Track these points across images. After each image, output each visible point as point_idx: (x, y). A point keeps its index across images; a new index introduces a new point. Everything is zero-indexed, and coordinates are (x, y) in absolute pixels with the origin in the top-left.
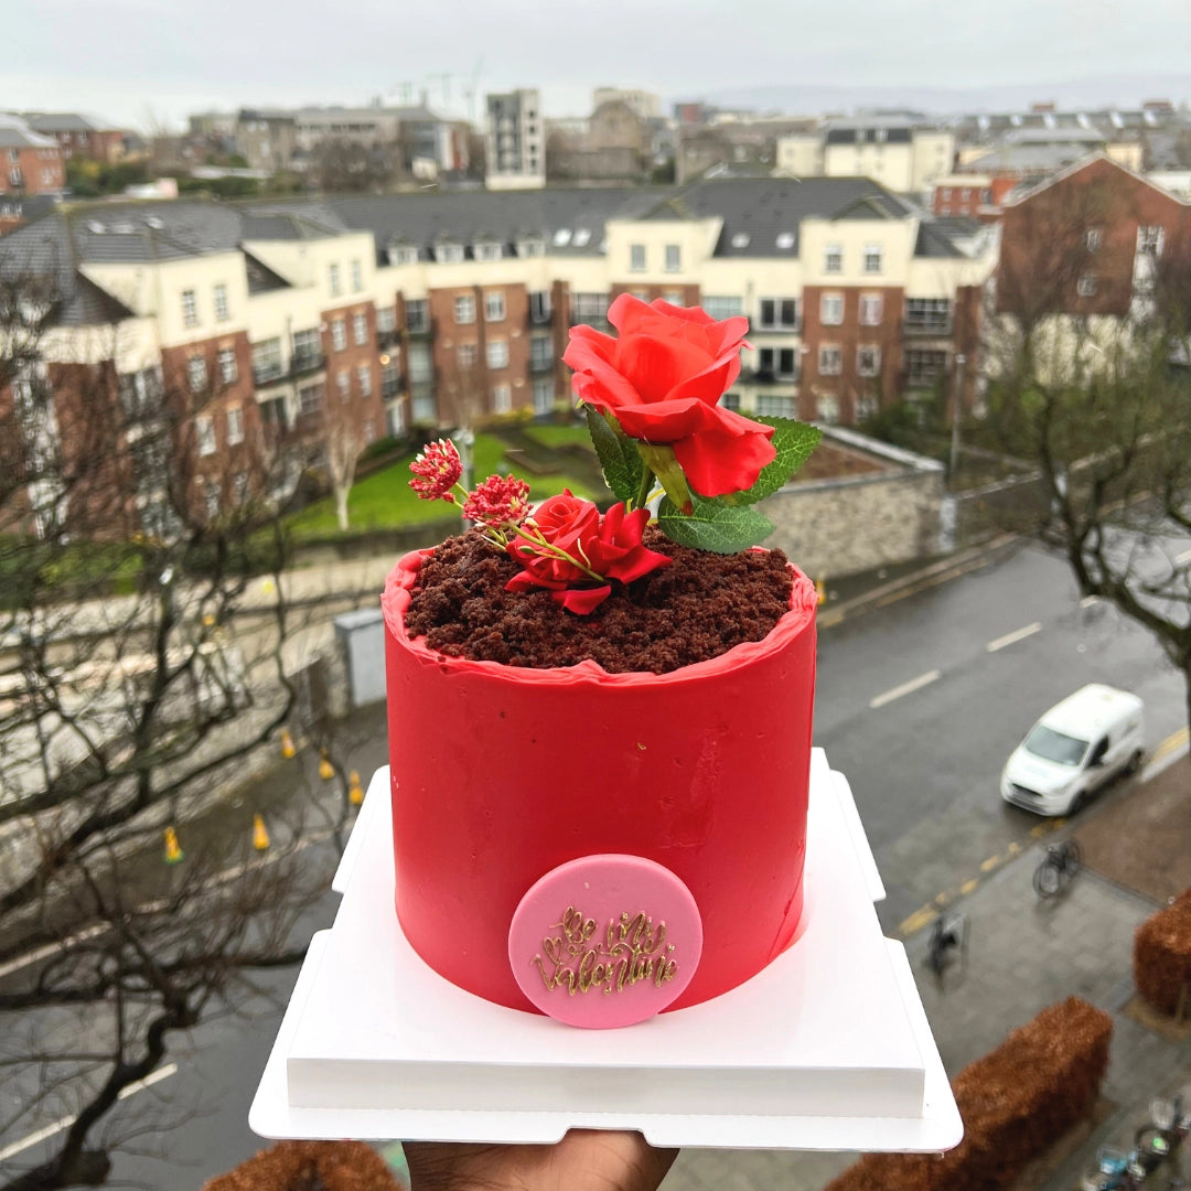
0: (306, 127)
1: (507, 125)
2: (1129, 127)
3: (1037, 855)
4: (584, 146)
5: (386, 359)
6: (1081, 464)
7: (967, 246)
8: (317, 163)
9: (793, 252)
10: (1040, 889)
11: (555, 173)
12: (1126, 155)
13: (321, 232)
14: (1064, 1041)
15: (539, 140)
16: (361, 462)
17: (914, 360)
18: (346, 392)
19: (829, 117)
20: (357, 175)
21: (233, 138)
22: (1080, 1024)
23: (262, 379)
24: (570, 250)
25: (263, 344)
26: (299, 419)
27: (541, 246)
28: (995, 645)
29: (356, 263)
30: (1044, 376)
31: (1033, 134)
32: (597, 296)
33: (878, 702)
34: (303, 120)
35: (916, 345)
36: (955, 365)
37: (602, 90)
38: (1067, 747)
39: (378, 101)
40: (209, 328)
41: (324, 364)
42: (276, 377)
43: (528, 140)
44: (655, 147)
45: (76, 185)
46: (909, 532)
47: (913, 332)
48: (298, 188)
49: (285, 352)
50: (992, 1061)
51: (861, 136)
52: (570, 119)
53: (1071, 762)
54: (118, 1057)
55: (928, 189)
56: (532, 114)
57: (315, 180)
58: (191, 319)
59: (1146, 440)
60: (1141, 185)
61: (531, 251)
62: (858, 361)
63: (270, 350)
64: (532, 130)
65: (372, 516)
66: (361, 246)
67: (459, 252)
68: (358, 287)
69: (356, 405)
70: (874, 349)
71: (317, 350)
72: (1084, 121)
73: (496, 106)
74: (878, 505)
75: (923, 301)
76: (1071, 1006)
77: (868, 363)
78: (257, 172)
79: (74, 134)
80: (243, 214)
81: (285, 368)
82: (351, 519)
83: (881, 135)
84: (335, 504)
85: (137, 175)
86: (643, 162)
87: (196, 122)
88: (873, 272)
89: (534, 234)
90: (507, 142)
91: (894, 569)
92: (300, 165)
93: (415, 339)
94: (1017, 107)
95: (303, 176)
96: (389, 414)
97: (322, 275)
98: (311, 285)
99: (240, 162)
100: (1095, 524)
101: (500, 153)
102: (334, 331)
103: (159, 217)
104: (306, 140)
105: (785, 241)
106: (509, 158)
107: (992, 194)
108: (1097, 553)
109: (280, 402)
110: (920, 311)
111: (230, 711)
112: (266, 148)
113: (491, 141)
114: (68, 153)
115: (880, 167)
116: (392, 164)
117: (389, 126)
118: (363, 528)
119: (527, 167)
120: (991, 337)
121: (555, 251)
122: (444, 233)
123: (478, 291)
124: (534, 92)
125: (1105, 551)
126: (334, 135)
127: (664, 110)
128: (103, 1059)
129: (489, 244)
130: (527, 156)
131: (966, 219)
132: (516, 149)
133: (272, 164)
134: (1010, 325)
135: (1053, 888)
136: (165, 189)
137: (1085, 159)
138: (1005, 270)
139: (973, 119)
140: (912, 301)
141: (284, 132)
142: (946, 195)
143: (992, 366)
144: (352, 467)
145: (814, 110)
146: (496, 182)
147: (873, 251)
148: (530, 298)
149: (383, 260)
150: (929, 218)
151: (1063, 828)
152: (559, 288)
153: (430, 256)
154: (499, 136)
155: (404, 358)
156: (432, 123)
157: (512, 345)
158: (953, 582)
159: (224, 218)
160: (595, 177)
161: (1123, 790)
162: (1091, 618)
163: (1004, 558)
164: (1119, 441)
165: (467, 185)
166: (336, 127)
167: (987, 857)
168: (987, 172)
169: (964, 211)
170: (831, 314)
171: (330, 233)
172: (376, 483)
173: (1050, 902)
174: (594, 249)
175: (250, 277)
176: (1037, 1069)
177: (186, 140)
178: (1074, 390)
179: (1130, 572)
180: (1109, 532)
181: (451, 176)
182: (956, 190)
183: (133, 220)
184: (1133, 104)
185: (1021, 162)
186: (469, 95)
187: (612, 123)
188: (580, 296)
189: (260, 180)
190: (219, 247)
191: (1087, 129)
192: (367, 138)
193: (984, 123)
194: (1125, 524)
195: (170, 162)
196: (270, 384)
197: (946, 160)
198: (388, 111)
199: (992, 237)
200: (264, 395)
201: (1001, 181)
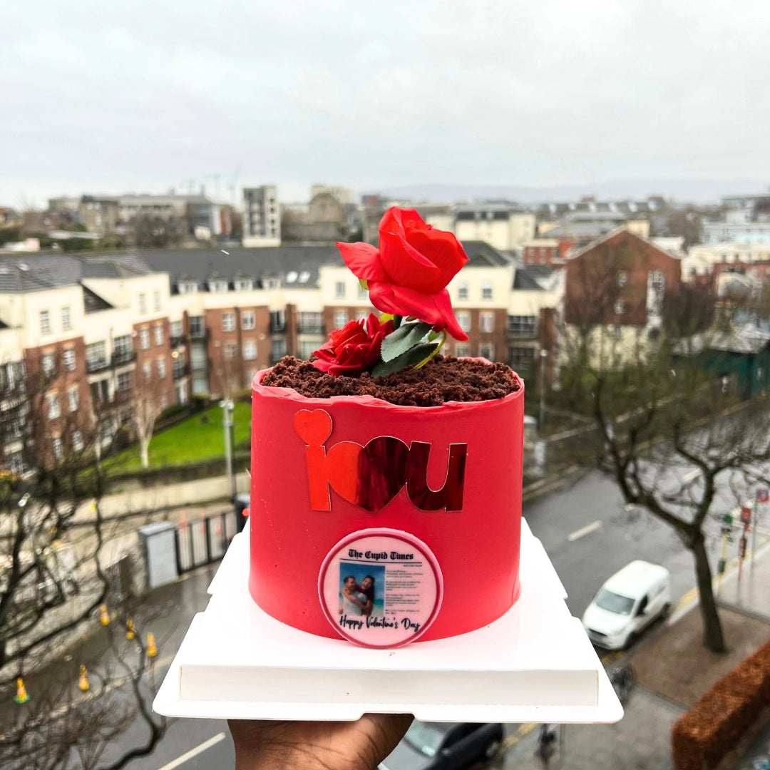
0: (125, 206)
1: (256, 207)
2: (639, 211)
4: (305, 220)
5: (175, 354)
6: (620, 419)
7: (545, 283)
8: (132, 229)
11: (286, 237)
12: (639, 228)
13: (133, 272)
15: (276, 216)
16: (158, 422)
17: (515, 354)
18: (148, 376)
19: (458, 204)
20: (159, 237)
21: (77, 213)
23: (93, 368)
24: (297, 285)
25: (93, 345)
26: (116, 393)
27: (278, 282)
28: (574, 536)
29: (157, 293)
30: (595, 363)
31: (582, 215)
32: (315, 314)
34: (123, 202)
35: (516, 344)
36: (540, 357)
37: (315, 186)
38: (620, 602)
39: (173, 191)
40: (58, 334)
41: (134, 358)
42: (102, 367)
43: (269, 216)
44: (350, 221)
47: (514, 336)
49: (108, 351)
51: (478, 216)
52: (296, 204)
53: (625, 613)
55: (519, 248)
56: (272, 201)
57: (130, 240)
58: (46, 329)
59: (660, 404)
60: (648, 246)
61: (271, 285)
62: (480, 354)
63: (98, 349)
64: (272, 210)
65: (164, 458)
66: (161, 281)
67: (225, 286)
68: (158, 308)
69: (154, 385)
70: (490, 346)
71: (130, 348)
72: (613, 208)
73: (249, 195)
75: (519, 317)
77: (487, 356)
78: (93, 235)
80: (82, 262)
81: (108, 361)
82: (151, 460)
83: (490, 215)
84: (140, 450)
85: (13, 236)
86: (343, 231)
87: (53, 203)
88: (487, 299)
89: (274, 274)
90: (256, 217)
92: (121, 230)
93: (195, 341)
94: (573, 199)
95: (123, 237)
96: (178, 390)
97: (135, 302)
98: (127, 307)
99: (82, 228)
100: (632, 458)
101: (252, 224)
102: (141, 337)
103: (26, 263)
104: (125, 214)
106: (257, 228)
107: (559, 251)
108: (634, 476)
109: (105, 384)
110: (517, 323)
111: (60, 599)
112: (99, 220)
113: (246, 217)
115: (489, 235)
116: (181, 229)
117: (179, 206)
118: (158, 465)
119: (269, 233)
120: (561, 340)
121: (286, 285)
122: (216, 274)
123: (237, 310)
124: (273, 187)
125: (640, 475)
126: (144, 212)
127: (355, 199)
129: (245, 281)
130: (269, 226)
131: (544, 267)
132: (262, 222)
133: (103, 229)
134: (572, 331)
136: (32, 245)
137: (615, 231)
138: (569, 299)
139: (546, 206)
140: (512, 317)
141: (111, 211)
142: (531, 252)
143: (563, 358)
144: (152, 425)
145: (449, 200)
146: (250, 242)
147: (487, 287)
148: (272, 315)
149: (175, 291)
150: (521, 266)
151: (622, 658)
152: (290, 308)
153: (205, 288)
154: (251, 214)
155: (188, 353)
156: (208, 205)
157: (259, 345)
158: (545, 497)
159: (70, 264)
160: (313, 239)
161: (659, 630)
162: (632, 519)
163: (576, 481)
164: (644, 405)
165: (230, 244)
166: (145, 207)
168: (555, 237)
169: (542, 262)
170: (463, 325)
171: (140, 273)
172: (169, 435)
174: (312, 284)
175: (86, 302)
177: (46, 214)
178: (614, 373)
179: (655, 488)
180: (641, 463)
181: (221, 238)
182: (537, 249)
183: (9, 265)
184: (642, 197)
185: (576, 232)
186: (232, 188)
187: (323, 206)
188: (303, 313)
189: (96, 240)
190: (66, 282)
191: (615, 212)
192: (165, 214)
193: (553, 208)
194: (650, 458)
195: (35, 228)
196: (98, 371)
197: (531, 231)
198: (179, 198)
199: (560, 278)
200: (93, 379)
201: (564, 243)
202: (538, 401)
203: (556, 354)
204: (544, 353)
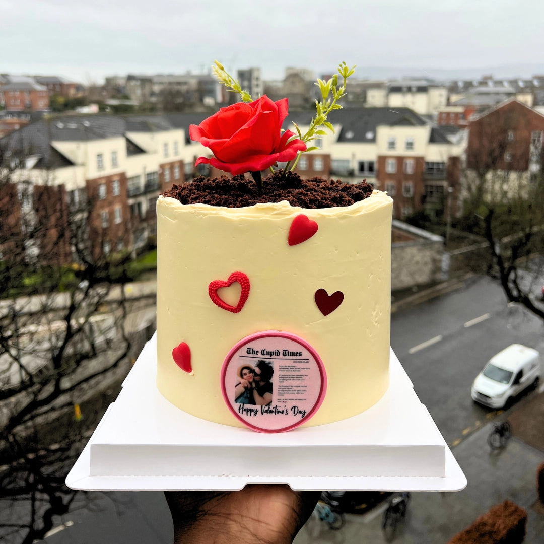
0: (157, 83)
1: (246, 83)
2: (526, 87)
3: (489, 428)
4: (280, 93)
6: (506, 240)
7: (453, 138)
8: (161, 99)
9: (373, 140)
10: (491, 445)
12: (527, 99)
13: (160, 128)
14: (504, 522)
15: (260, 90)
17: (429, 190)
19: (391, 81)
20: (179, 104)
21: (124, 87)
22: (511, 514)
23: (132, 193)
25: (132, 178)
26: (148, 212)
28: (469, 324)
29: (176, 143)
30: (488, 198)
31: (483, 89)
33: (413, 350)
34: (155, 80)
35: (430, 183)
36: (448, 192)
37: (288, 68)
38: (502, 374)
39: (189, 72)
40: (109, 171)
41: (160, 187)
42: (138, 193)
43: (255, 89)
44: (312, 93)
45: (54, 107)
46: (427, 269)
47: (429, 177)
48: (152, 109)
49: (142, 182)
50: (468, 532)
51: (405, 89)
52: (276, 81)
53: (505, 382)
54: (31, 526)
55: (435, 113)
56: (257, 79)
57: (160, 106)
58: (100, 166)
59: (536, 229)
60: (530, 112)
62: (403, 190)
63: (135, 181)
66: (179, 135)
68: (176, 153)
70: (410, 184)
71: (157, 181)
72: (506, 84)
73: (242, 75)
74: (413, 257)
75: (433, 163)
76: (506, 505)
77: (408, 191)
78: (134, 102)
79: (55, 85)
80: (126, 121)
81: (142, 189)
83: (414, 89)
85: (81, 102)
86: (306, 100)
87: (108, 80)
88: (410, 150)
91: (421, 287)
92: (154, 99)
94: (476, 77)
95: (155, 104)
97: (161, 149)
98: (155, 152)
99: (127, 97)
100: (513, 268)
102: (165, 173)
103: (88, 121)
104: (157, 88)
105: (369, 135)
107: (465, 115)
108: (515, 282)
109: (139, 205)
110: (432, 168)
112: (139, 92)
114: (52, 93)
115: (413, 103)
116: (195, 98)
117: (193, 83)
120: (463, 180)
124: (258, 69)
125: (518, 281)
128: (23, 526)
131: (453, 127)
132: (250, 86)
133: (141, 98)
134: (472, 174)
135: (497, 444)
136: (93, 109)
137: (506, 101)
138: (470, 151)
139: (456, 83)
140: (428, 163)
141: (147, 85)
142: (444, 116)
143: (464, 194)
145: (383, 78)
147: (410, 141)
149: (188, 141)
150: (436, 126)
151: (502, 415)
156: (212, 82)
158: (447, 295)
159: (118, 122)
161: (531, 396)
162: (512, 313)
163: (471, 284)
164: (523, 230)
166: (170, 83)
167: (465, 428)
168: (462, 105)
169: (452, 123)
170: (391, 168)
171: (165, 129)
173: (496, 452)
175: (128, 148)
176: (490, 537)
177: (104, 88)
178: (502, 205)
179: (531, 291)
180: (520, 272)
181: (221, 105)
182: (448, 114)
183: (77, 123)
184: (528, 76)
185: (477, 101)
187: (293, 83)
189: (136, 106)
190: (115, 134)
191: (507, 88)
192: (184, 88)
193: (461, 84)
194: (527, 269)
195: (96, 97)
196: (135, 196)
197: (443, 100)
198: (193, 77)
199: (465, 134)
200: (131, 202)
201: (469, 110)
202: (445, 224)
203: (460, 191)
204: (450, 190)
